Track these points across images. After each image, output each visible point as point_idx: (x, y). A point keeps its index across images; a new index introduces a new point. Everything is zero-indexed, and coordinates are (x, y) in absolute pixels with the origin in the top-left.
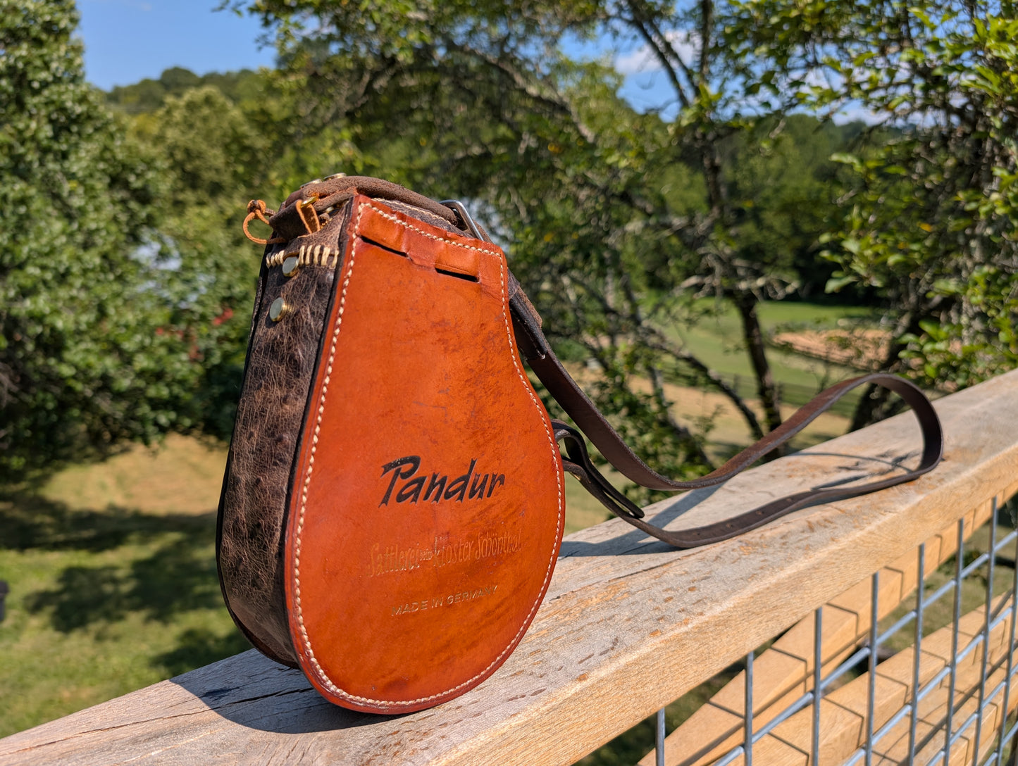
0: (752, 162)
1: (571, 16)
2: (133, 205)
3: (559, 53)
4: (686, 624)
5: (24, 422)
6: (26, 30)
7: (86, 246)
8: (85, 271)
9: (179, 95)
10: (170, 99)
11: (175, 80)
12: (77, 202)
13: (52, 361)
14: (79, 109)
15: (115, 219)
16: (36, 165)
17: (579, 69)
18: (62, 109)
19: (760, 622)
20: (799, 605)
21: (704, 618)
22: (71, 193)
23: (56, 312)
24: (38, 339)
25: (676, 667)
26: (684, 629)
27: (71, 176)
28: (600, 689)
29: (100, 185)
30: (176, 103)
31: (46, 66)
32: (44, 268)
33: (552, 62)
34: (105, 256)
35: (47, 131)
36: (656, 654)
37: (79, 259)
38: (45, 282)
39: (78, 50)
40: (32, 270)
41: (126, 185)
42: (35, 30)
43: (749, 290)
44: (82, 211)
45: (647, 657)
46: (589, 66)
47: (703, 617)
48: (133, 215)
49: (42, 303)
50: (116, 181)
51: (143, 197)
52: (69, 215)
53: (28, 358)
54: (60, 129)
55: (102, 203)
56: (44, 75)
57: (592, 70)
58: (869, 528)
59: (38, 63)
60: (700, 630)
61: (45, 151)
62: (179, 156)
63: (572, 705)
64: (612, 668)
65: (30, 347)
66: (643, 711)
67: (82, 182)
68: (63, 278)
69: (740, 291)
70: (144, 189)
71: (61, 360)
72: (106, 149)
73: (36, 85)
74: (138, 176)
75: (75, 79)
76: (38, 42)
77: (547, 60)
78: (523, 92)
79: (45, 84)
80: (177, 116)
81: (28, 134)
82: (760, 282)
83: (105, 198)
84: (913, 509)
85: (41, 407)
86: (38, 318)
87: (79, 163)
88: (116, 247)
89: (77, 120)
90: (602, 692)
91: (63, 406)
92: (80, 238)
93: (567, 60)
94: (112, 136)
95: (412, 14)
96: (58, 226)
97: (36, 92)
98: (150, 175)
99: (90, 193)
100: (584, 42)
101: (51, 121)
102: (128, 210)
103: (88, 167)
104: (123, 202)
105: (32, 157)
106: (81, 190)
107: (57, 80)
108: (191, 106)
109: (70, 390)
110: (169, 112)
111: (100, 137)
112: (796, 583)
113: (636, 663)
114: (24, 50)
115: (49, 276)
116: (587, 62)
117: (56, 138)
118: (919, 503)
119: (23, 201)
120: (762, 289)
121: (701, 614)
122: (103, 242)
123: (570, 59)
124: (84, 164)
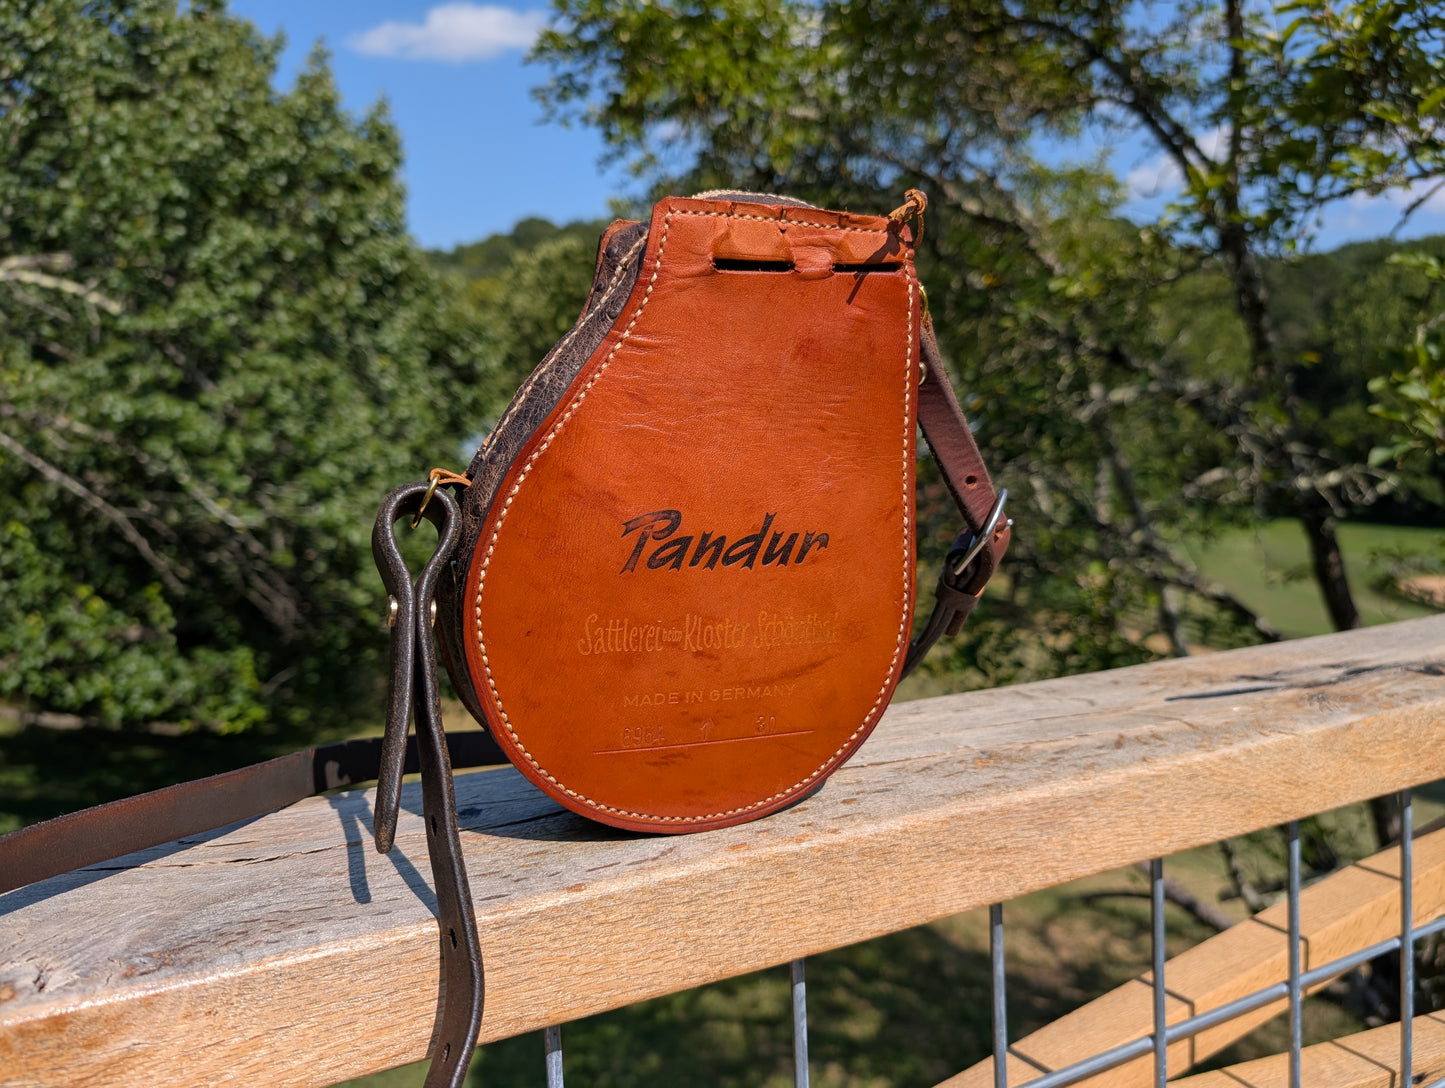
0: (1358, 311)
1: (1036, 101)
2: (457, 387)
3: (1027, 159)
4: (799, 841)
5: (311, 663)
6: (341, 175)
7: (396, 438)
8: (391, 471)
9: (530, 251)
10: (520, 257)
11: (529, 233)
12: (387, 383)
13: (345, 585)
14: (397, 268)
15: (432, 405)
16: (342, 339)
17: (1058, 179)
18: (377, 269)
19: (968, 869)
20: (1059, 855)
21: (835, 838)
22: (383, 371)
23: (352, 521)
24: (330, 556)
25: (775, 909)
26: (792, 847)
27: (382, 351)
28: (607, 911)
29: (416, 361)
30: (527, 261)
31: (361, 217)
32: (342, 466)
33: (1018, 172)
34: (416, 452)
35: (358, 296)
36: (728, 877)
37: (385, 455)
38: (343, 485)
39: (400, 196)
40: (328, 469)
41: (448, 362)
42: (352, 172)
43: (1313, 490)
44: (393, 394)
45: (709, 877)
46: (1073, 175)
47: (834, 836)
48: (455, 399)
49: (335, 510)
50: (437, 357)
51: (468, 376)
52: (377, 399)
53: (319, 581)
54: (373, 293)
55: (417, 385)
56: (358, 228)
57: (1078, 180)
58: (1225, 751)
59: (352, 213)
60: (826, 854)
61: (352, 320)
62: (528, 328)
63: (547, 926)
64: (636, 882)
65: (322, 567)
66: (704, 967)
67: (395, 358)
68: (364, 478)
69: (1297, 491)
70: (470, 366)
71: (355, 584)
72: (427, 316)
73: (348, 241)
74: (464, 349)
75: (395, 231)
76: (353, 189)
77: (1009, 169)
78: (957, 208)
79: (358, 238)
80: (528, 277)
81: (335, 300)
82: (1333, 478)
83: (421, 379)
84: (1334, 733)
85: (330, 645)
86: (330, 529)
87: (392, 336)
88: (431, 439)
89: (395, 281)
90: (612, 917)
91: (357, 645)
92: (388, 429)
93: (1040, 168)
94: (434, 301)
95: (799, 112)
96: (364, 413)
97: (347, 249)
98: (478, 348)
99: (404, 371)
100: (1064, 140)
101: (363, 284)
102: (449, 394)
103: (404, 340)
104: (444, 383)
105: (337, 329)
106: (393, 369)
107: (374, 233)
108: (546, 264)
109: (363, 623)
110: (517, 275)
111: (421, 303)
112: (1049, 816)
113: (684, 883)
114: (337, 198)
115: (348, 476)
116: (1070, 169)
117: (368, 304)
118: (1350, 727)
119: (324, 381)
120: (1336, 490)
121: (835, 831)
122: (415, 434)
123: (1046, 167)
124: (400, 336)
